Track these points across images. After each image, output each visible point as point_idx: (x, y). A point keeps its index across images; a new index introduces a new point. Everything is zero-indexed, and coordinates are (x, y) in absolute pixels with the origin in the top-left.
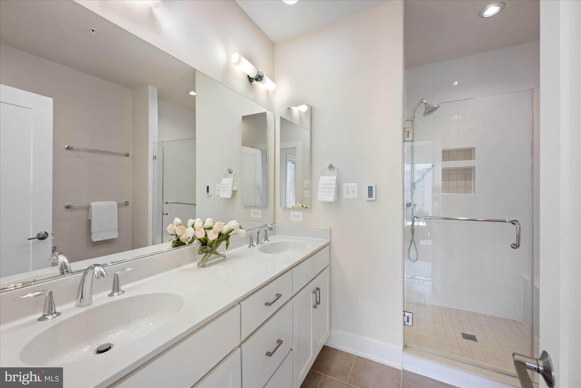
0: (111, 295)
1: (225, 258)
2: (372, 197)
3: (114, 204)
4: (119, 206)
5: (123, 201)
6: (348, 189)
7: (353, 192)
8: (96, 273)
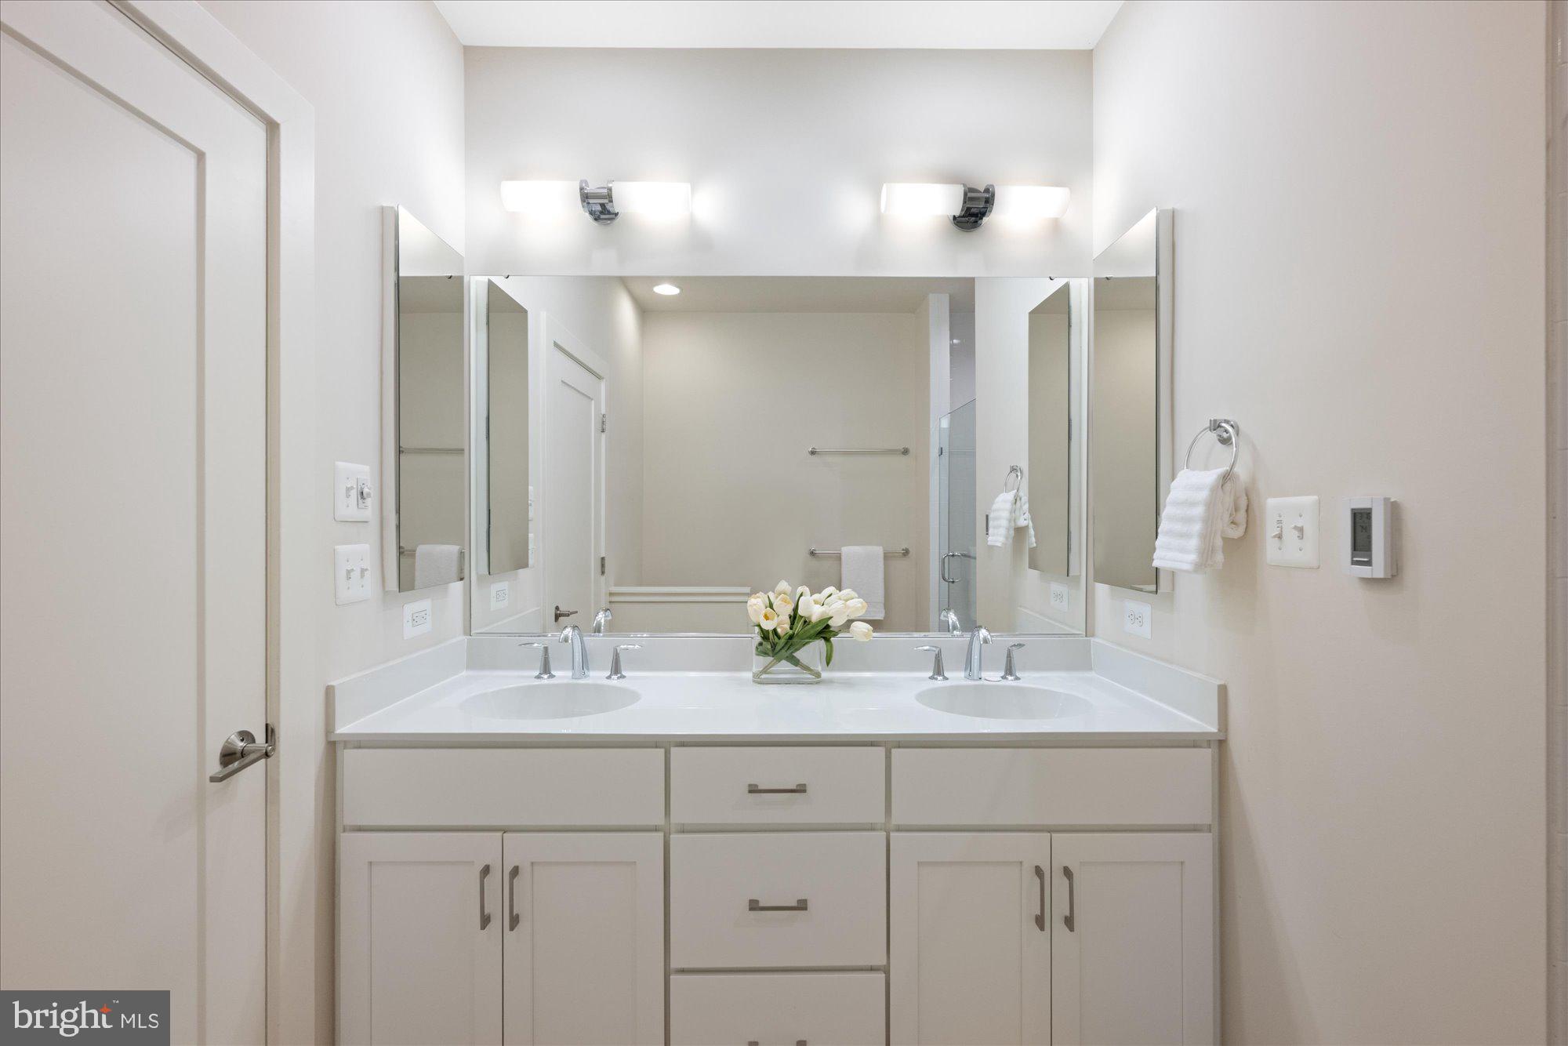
0: (609, 677)
1: (817, 680)
2: (1369, 563)
3: (878, 551)
4: (887, 557)
5: (899, 548)
6: (1279, 522)
7: (1301, 537)
8: (562, 636)
